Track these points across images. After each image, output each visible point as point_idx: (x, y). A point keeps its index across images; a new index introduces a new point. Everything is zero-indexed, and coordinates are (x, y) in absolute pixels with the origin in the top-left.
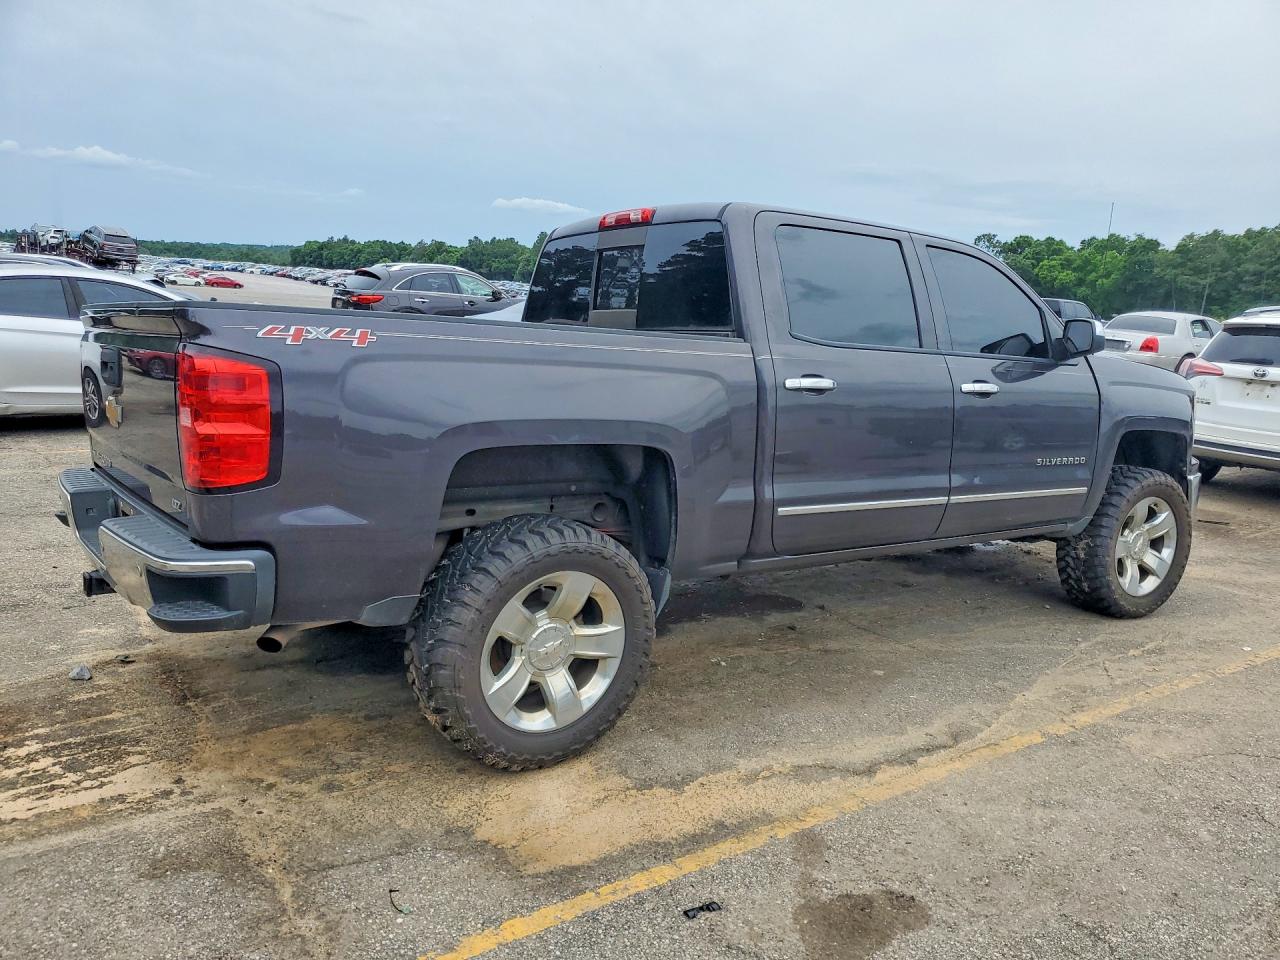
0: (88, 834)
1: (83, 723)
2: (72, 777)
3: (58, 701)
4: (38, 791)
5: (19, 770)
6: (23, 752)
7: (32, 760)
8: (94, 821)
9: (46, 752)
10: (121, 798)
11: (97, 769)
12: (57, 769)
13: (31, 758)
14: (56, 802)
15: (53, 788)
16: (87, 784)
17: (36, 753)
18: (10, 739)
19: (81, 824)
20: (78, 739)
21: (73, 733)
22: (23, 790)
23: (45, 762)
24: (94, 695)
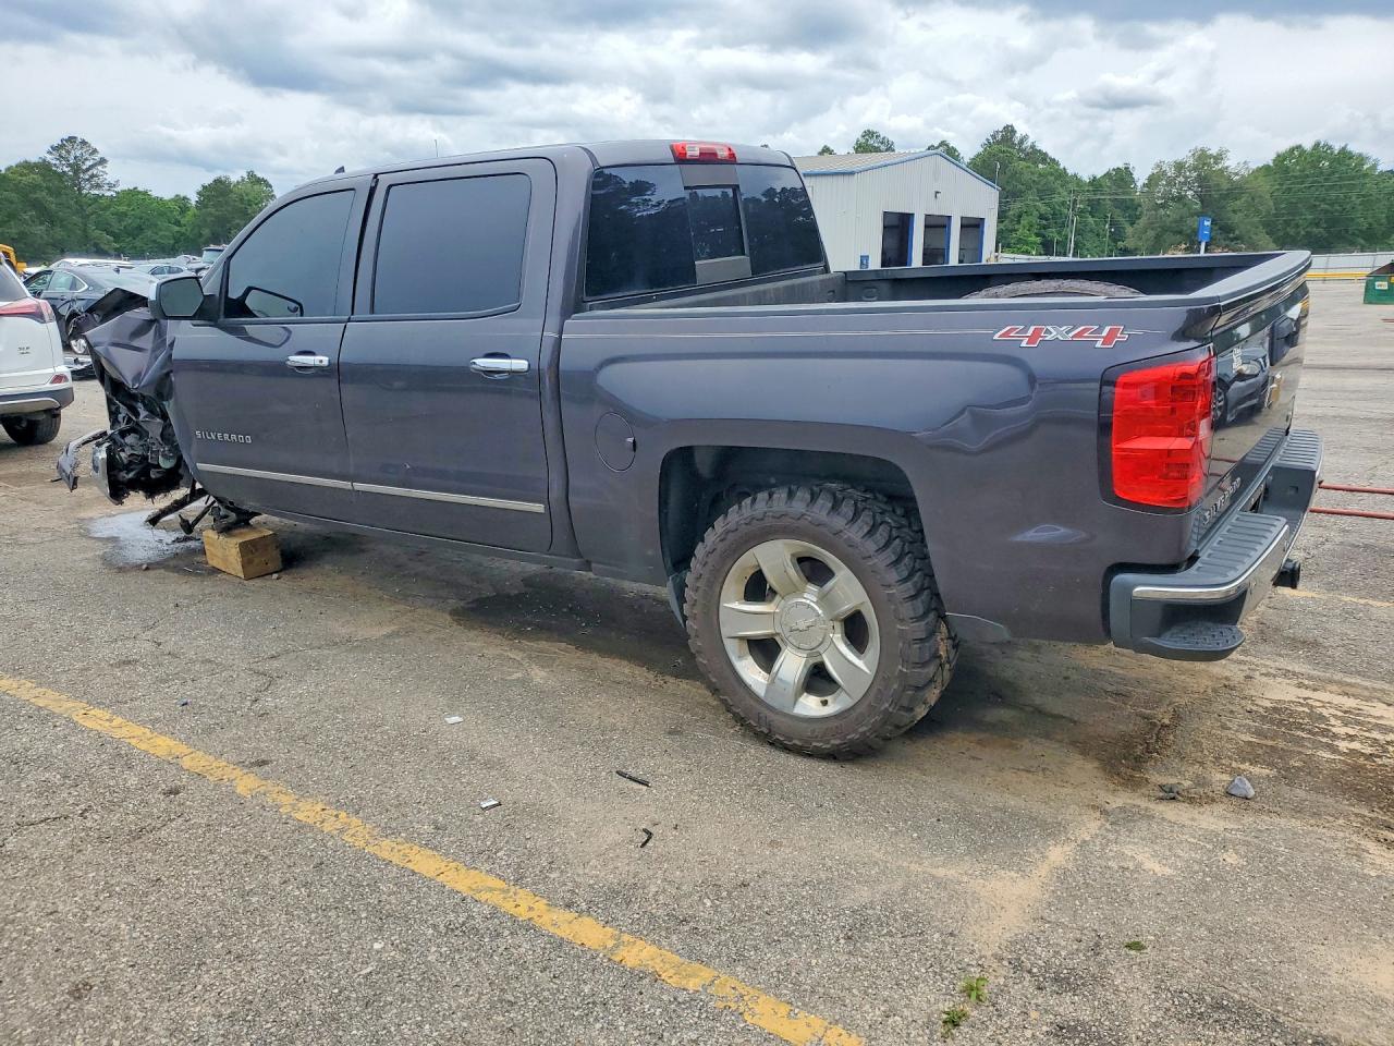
0: (1338, 676)
1: (1281, 744)
2: (1325, 712)
3: (1289, 776)
4: (1358, 715)
5: (1367, 734)
6: (1356, 745)
7: (1350, 736)
8: (1331, 681)
9: (1335, 736)
10: (1300, 685)
11: (1302, 709)
12: (1333, 721)
13: (1351, 738)
14: (1350, 703)
15: (1346, 712)
16: (1318, 704)
17: (1343, 739)
18: (1361, 761)
19: (1339, 683)
20: (1299, 733)
21: (1299, 741)
22: (1373, 721)
23: (1342, 731)
24: (1246, 766)
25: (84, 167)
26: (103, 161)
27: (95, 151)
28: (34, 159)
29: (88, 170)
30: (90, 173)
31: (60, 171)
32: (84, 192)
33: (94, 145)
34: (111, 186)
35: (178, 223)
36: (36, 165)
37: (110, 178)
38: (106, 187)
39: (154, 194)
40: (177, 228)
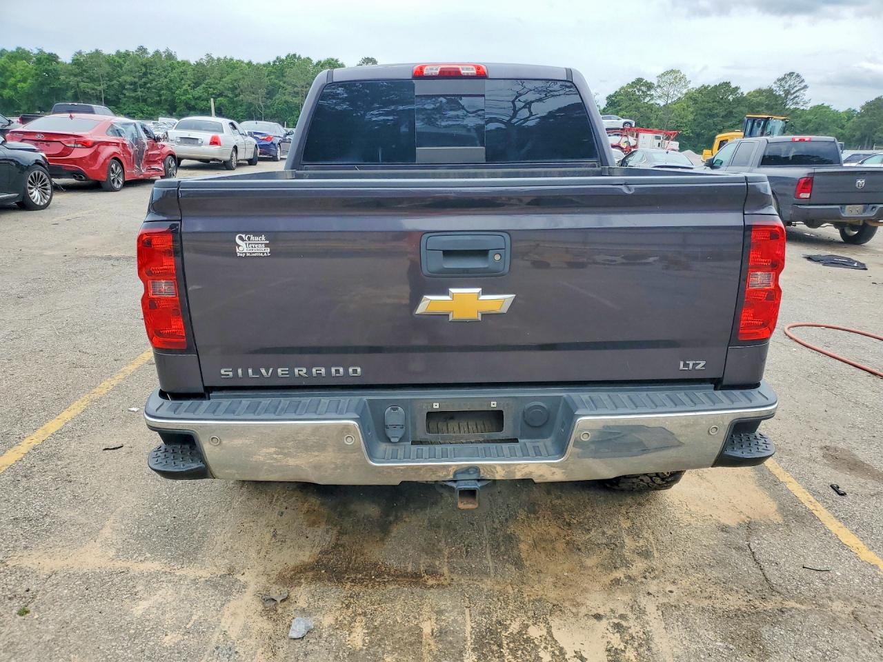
25: (792, 92)
26: (806, 87)
27: (803, 81)
28: (765, 87)
29: (794, 93)
30: (795, 95)
31: (777, 94)
32: (787, 107)
33: (803, 77)
34: (805, 103)
35: (842, 127)
36: (765, 91)
37: (806, 98)
38: (802, 103)
39: (833, 108)
40: (840, 130)
